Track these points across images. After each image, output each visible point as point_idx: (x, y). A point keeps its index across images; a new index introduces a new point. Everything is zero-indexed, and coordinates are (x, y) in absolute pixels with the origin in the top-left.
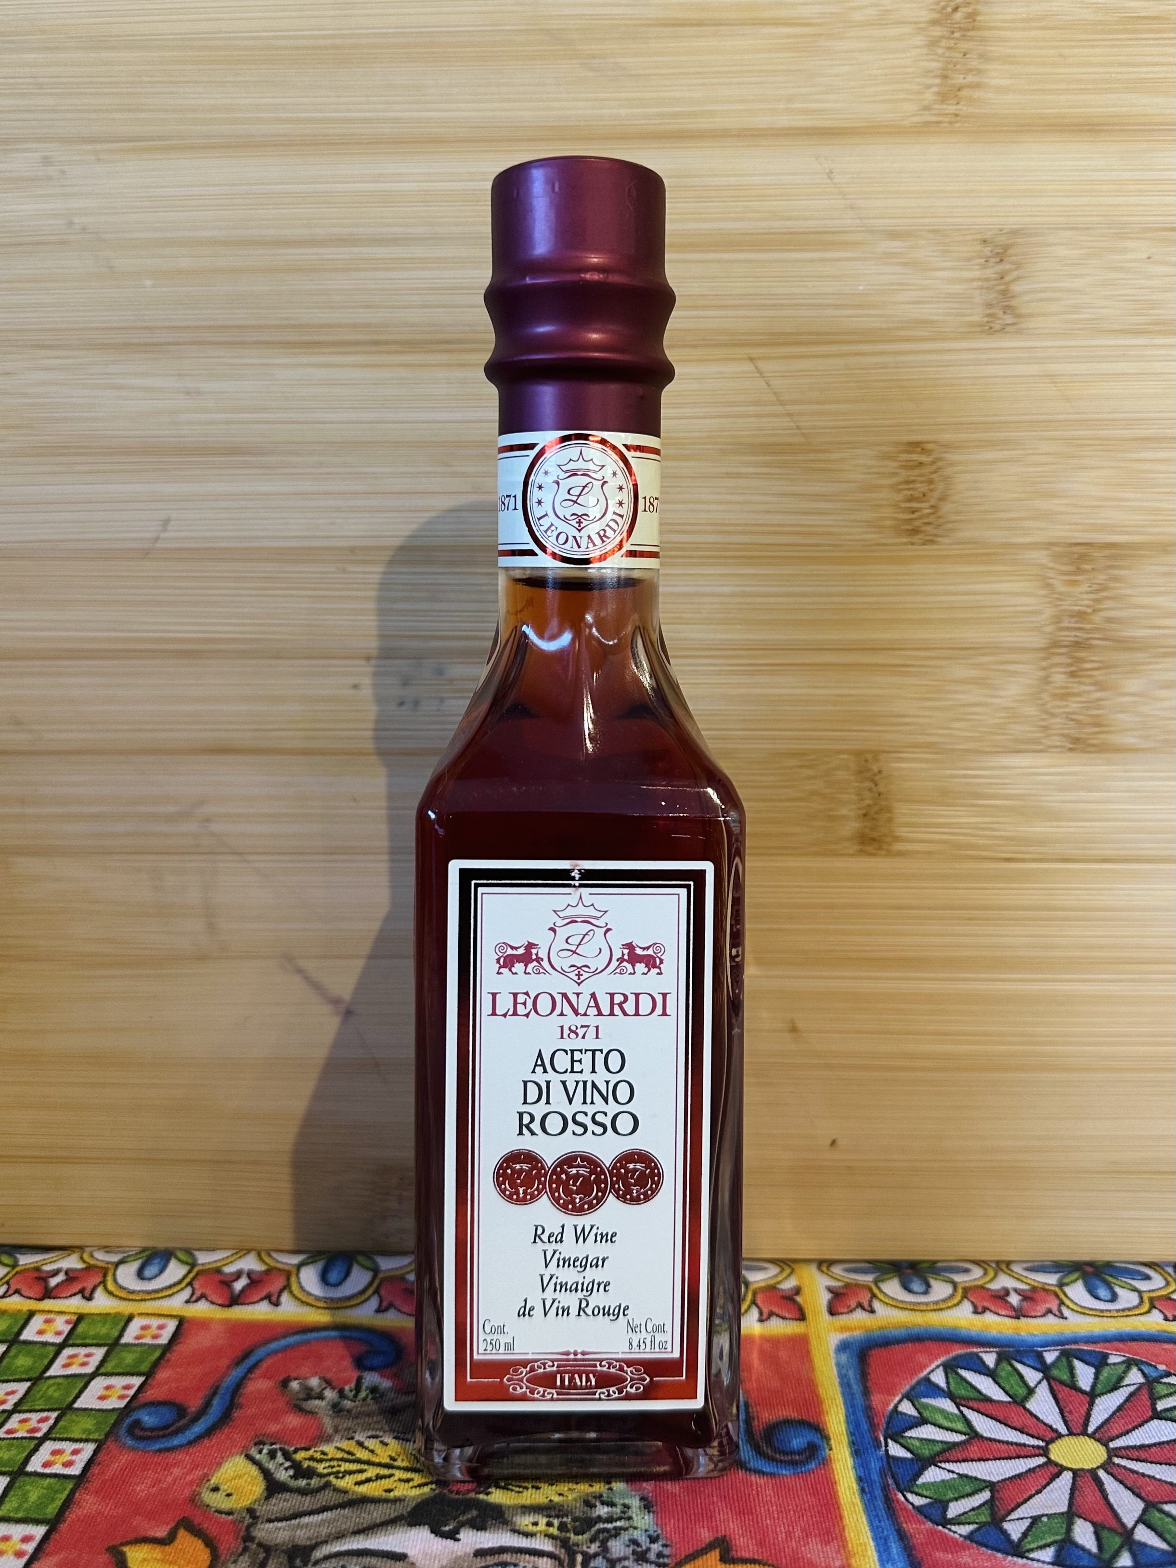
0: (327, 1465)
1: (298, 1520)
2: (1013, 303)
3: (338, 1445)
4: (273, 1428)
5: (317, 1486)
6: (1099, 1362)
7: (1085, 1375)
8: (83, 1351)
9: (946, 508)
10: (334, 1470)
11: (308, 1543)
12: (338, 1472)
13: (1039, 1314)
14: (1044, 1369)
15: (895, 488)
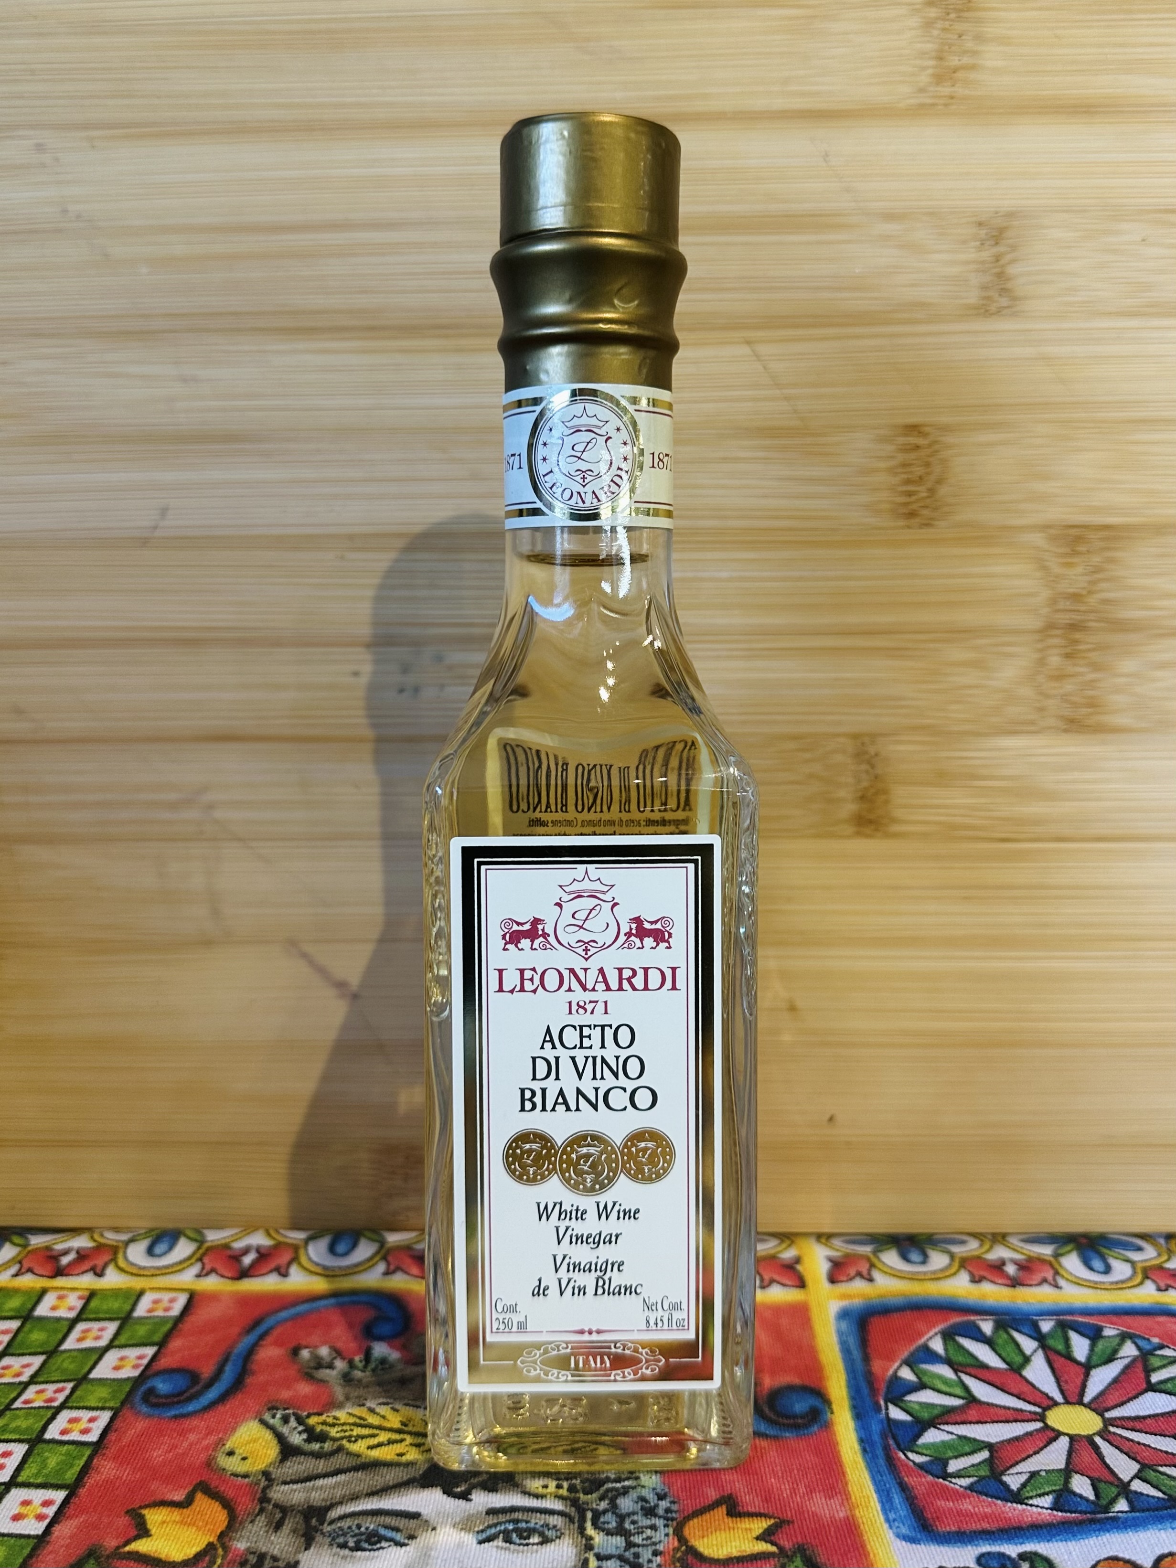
0: (340, 1429)
1: (312, 1483)
2: (1009, 285)
3: (350, 1411)
4: (286, 1394)
5: (330, 1449)
6: (1094, 1335)
7: (1080, 1347)
8: (96, 1325)
9: (943, 491)
10: (347, 1434)
11: (323, 1504)
12: (350, 1436)
13: (1034, 1282)
14: (1040, 1338)
15: (891, 471)
